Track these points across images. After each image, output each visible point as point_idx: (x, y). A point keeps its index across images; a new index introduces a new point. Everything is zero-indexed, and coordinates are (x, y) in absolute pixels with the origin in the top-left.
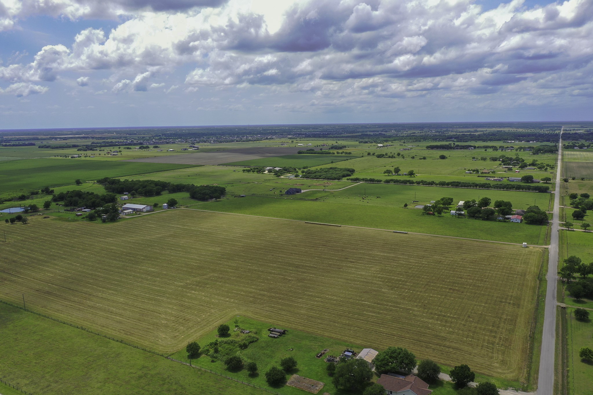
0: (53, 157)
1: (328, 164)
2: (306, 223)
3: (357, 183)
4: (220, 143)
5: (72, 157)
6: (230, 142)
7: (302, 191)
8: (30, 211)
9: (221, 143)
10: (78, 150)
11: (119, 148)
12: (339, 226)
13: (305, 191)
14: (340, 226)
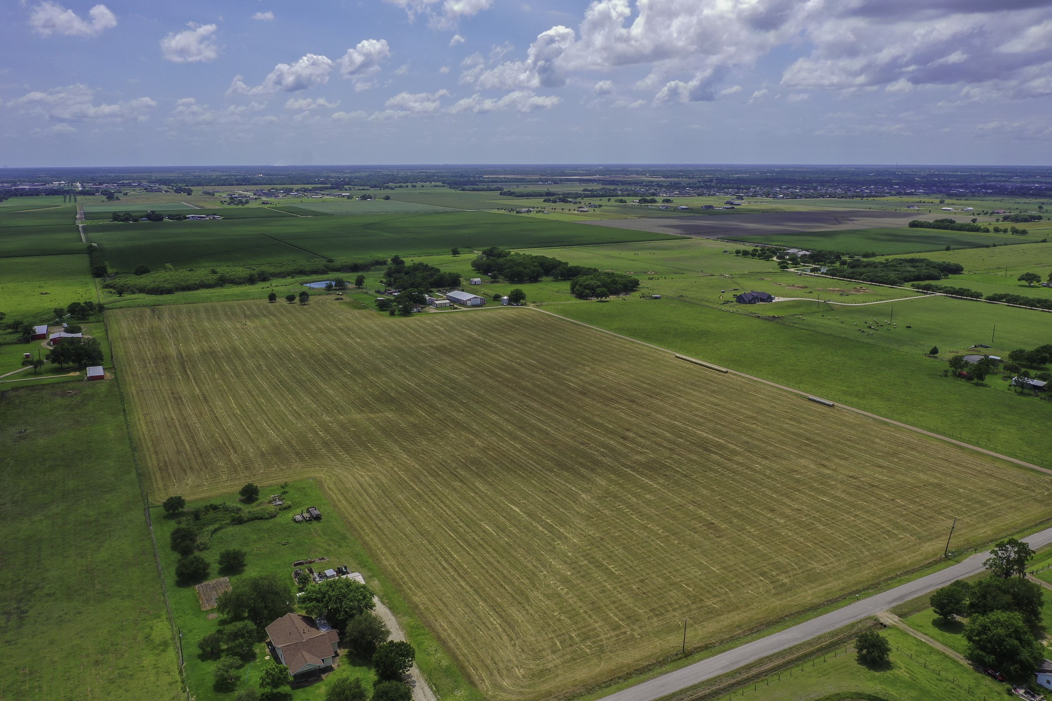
0: (496, 211)
1: (935, 252)
2: (676, 357)
3: (926, 293)
4: (793, 198)
5: (518, 212)
6: (814, 197)
7: (777, 300)
8: (334, 288)
9: (796, 198)
10: (545, 201)
11: (609, 200)
12: (723, 372)
13: (781, 299)
14: (726, 372)
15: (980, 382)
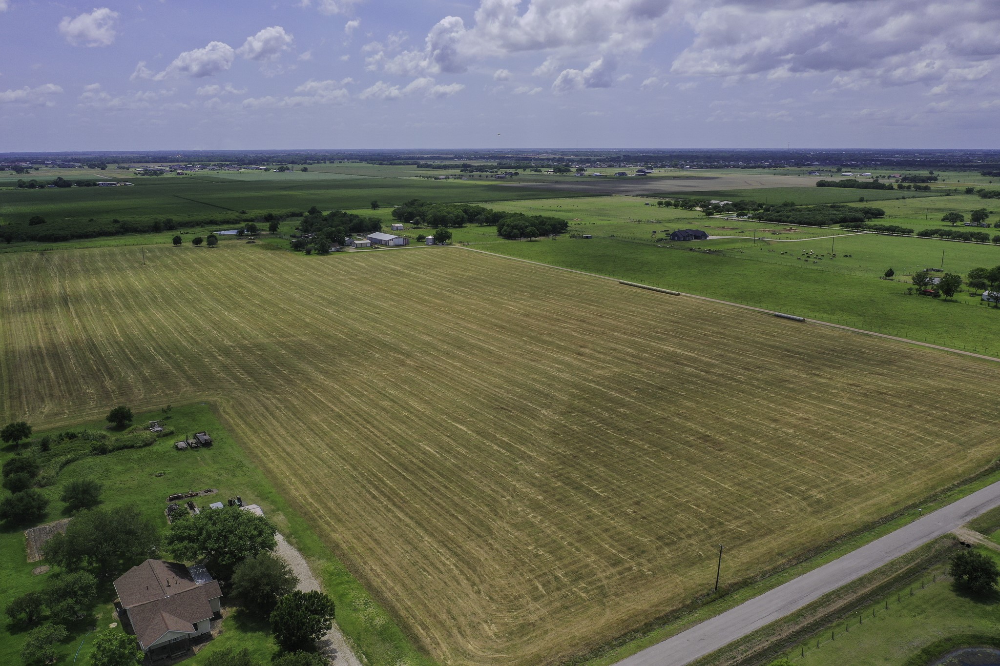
0: (414, 178)
2: (621, 283)
3: (857, 232)
4: (700, 168)
5: (436, 179)
7: (710, 237)
8: (246, 234)
10: (462, 171)
11: (525, 170)
12: (675, 294)
13: (716, 237)
14: (678, 294)
15: (949, 298)
